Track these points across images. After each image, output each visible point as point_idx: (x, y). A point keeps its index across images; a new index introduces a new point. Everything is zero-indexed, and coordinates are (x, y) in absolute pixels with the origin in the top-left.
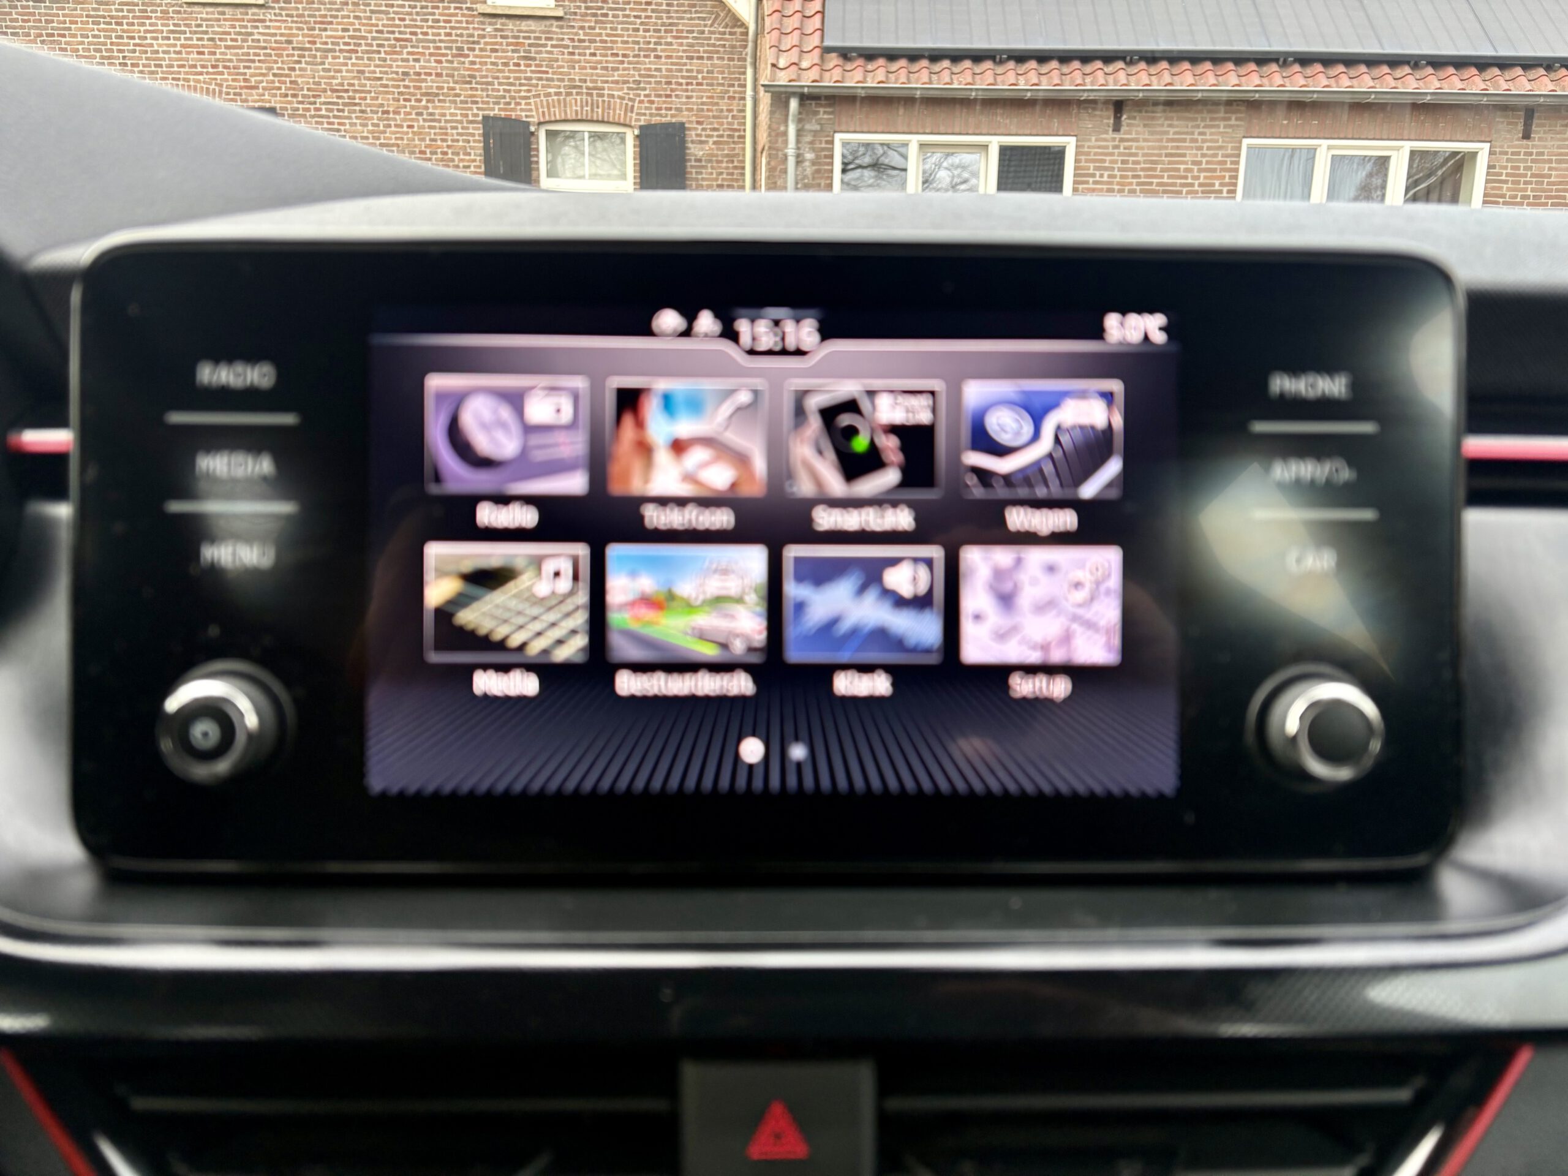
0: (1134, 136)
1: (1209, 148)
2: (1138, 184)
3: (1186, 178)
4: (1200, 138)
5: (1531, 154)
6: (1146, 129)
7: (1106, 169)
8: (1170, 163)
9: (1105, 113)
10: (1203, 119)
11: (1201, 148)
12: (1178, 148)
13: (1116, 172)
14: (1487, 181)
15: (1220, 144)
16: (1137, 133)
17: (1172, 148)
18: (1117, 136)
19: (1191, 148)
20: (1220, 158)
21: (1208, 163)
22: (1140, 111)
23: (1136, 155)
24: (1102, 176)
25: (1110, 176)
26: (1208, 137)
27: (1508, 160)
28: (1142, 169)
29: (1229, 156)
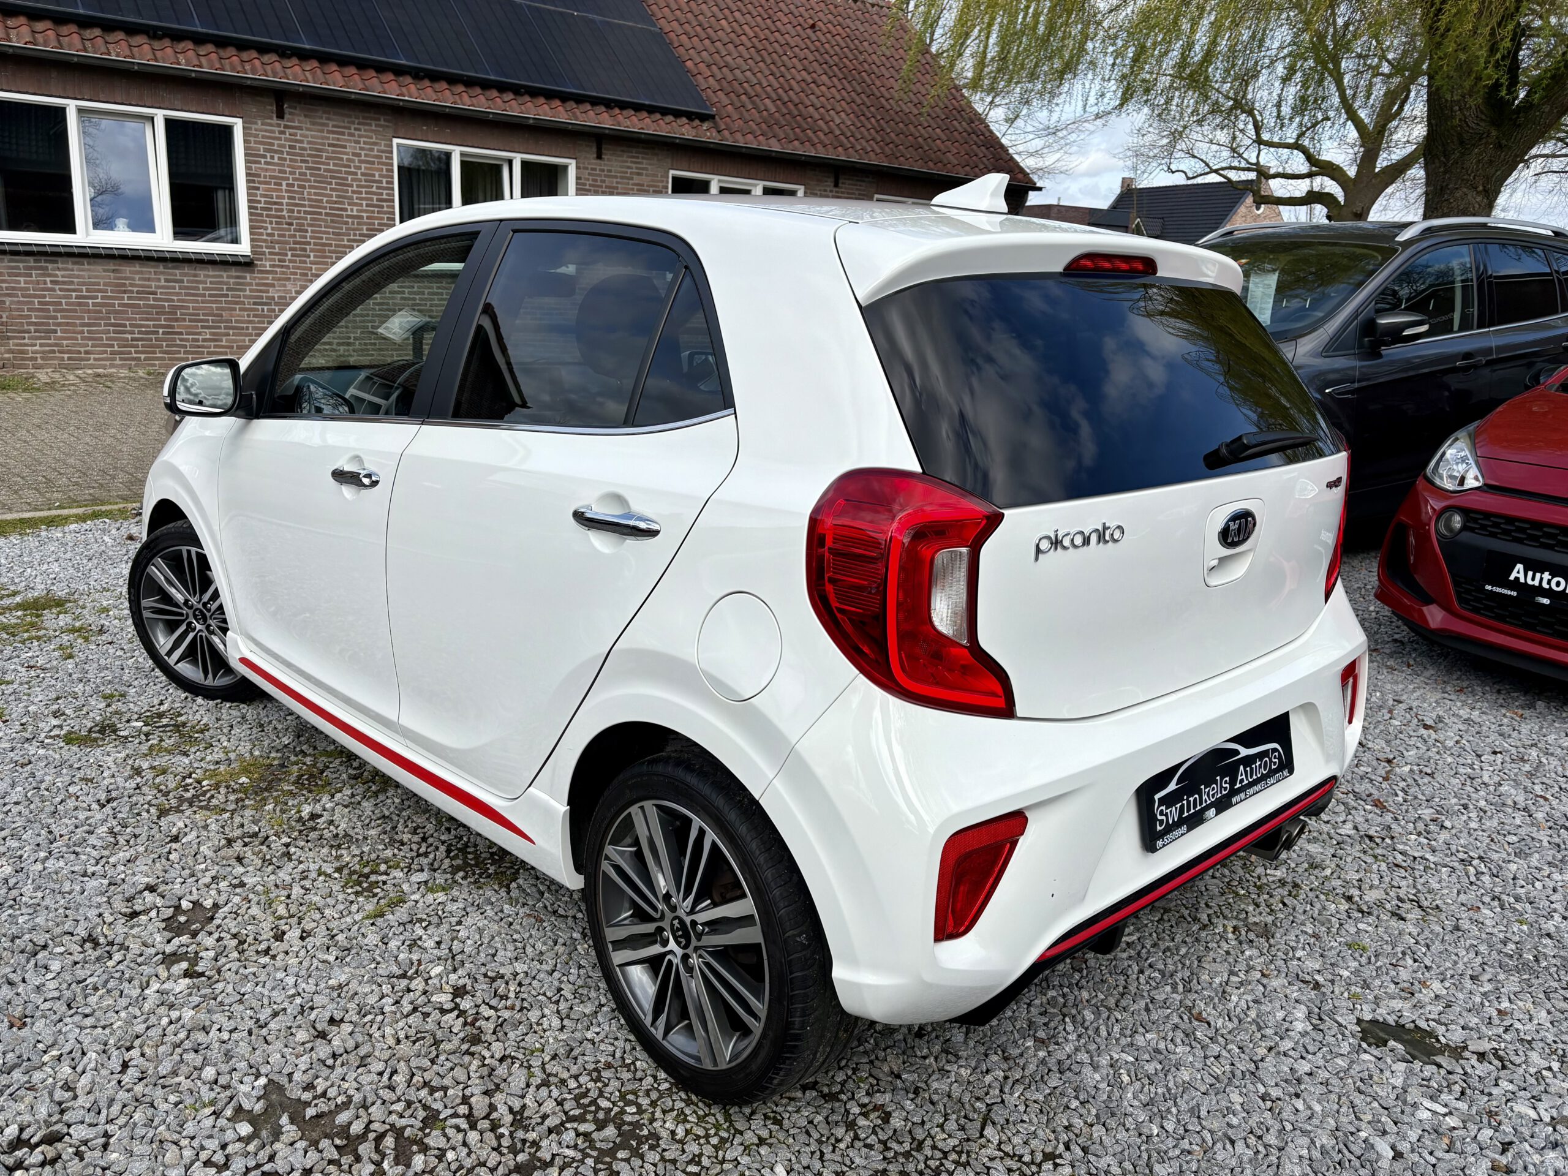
0: (296, 124)
1: (365, 143)
2: (307, 168)
3: (349, 167)
4: (357, 133)
5: (603, 171)
6: (308, 120)
7: (276, 152)
8: (333, 152)
9: (267, 100)
10: (356, 117)
11: (358, 142)
12: (338, 140)
13: (285, 156)
14: (577, 189)
15: (374, 140)
16: (299, 122)
17: (333, 139)
18: (282, 123)
19: (350, 141)
20: (375, 153)
21: (366, 155)
22: (300, 103)
23: (301, 142)
24: (272, 157)
25: (279, 158)
26: (363, 133)
27: (589, 174)
28: (309, 155)
29: (383, 151)
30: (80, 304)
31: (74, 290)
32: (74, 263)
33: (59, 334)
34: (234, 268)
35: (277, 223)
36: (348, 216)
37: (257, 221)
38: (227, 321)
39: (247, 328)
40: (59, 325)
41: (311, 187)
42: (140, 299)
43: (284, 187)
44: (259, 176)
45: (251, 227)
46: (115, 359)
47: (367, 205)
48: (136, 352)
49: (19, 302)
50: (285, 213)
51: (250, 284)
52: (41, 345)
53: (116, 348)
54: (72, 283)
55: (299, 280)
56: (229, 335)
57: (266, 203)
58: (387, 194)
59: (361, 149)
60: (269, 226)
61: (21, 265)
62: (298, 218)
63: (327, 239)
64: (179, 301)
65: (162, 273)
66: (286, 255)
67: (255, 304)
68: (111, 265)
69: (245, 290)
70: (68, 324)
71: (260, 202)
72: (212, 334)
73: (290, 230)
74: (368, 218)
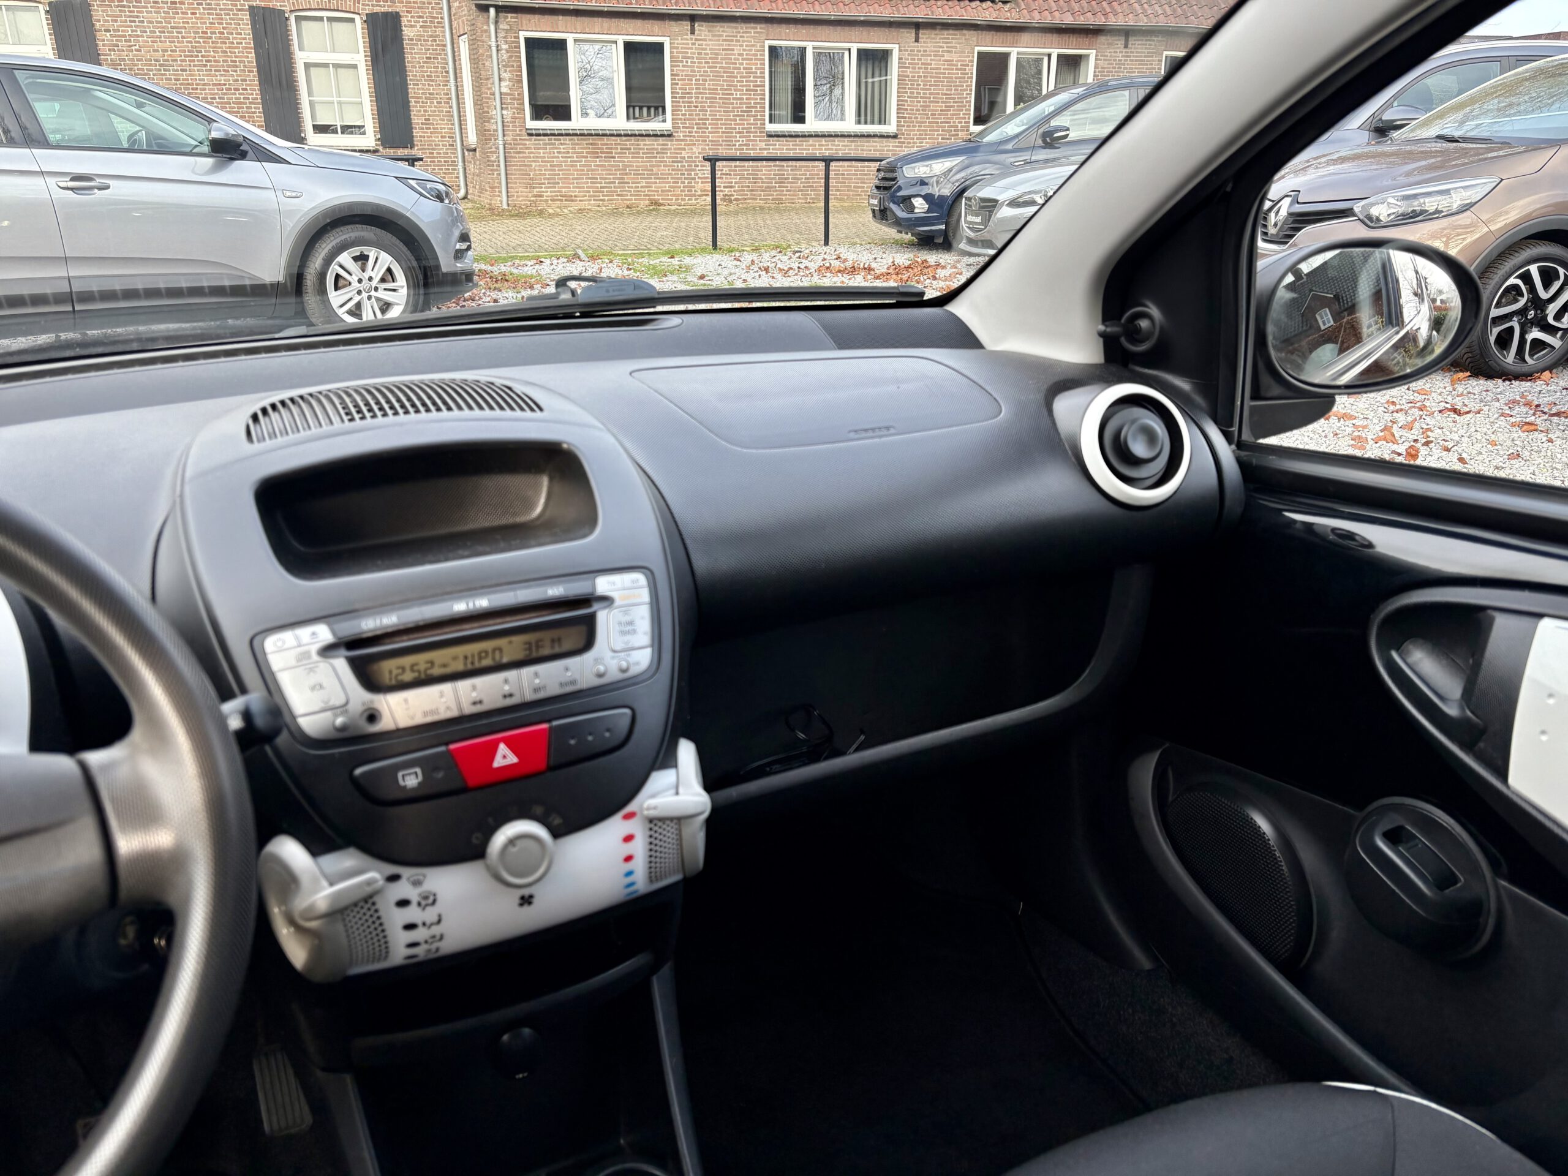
0: (703, 37)
1: (746, 46)
2: (708, 67)
3: (736, 64)
4: (742, 39)
5: (920, 51)
6: (710, 33)
7: (689, 58)
8: (726, 54)
9: (684, 23)
10: (742, 28)
11: (742, 46)
12: (729, 45)
13: (695, 60)
14: (899, 67)
15: (753, 43)
16: (705, 35)
18: (693, 37)
19: (736, 46)
20: (753, 52)
21: (747, 55)
22: (705, 22)
23: (706, 49)
24: (687, 62)
25: (691, 62)
26: (745, 39)
27: (909, 55)
28: (710, 58)
29: (758, 51)
30: (572, 166)
31: (569, 157)
32: (570, 140)
33: (561, 185)
34: (661, 138)
35: (688, 106)
36: (734, 99)
37: (676, 106)
38: (655, 174)
39: (668, 178)
40: (561, 179)
41: (710, 80)
42: (606, 161)
43: (694, 82)
44: (678, 75)
45: (673, 111)
46: (590, 200)
47: (746, 90)
48: (603, 196)
49: (540, 165)
50: (693, 100)
51: (670, 149)
52: (551, 192)
53: (592, 193)
54: (568, 153)
55: (701, 145)
56: (656, 183)
57: (682, 93)
58: (760, 81)
59: (744, 50)
60: (683, 109)
61: (541, 142)
62: (702, 102)
63: (719, 115)
64: (628, 162)
65: (619, 144)
66: (693, 128)
67: (673, 162)
68: (591, 140)
69: (667, 153)
70: (565, 179)
71: (678, 93)
72: (646, 183)
73: (696, 111)
74: (747, 99)
